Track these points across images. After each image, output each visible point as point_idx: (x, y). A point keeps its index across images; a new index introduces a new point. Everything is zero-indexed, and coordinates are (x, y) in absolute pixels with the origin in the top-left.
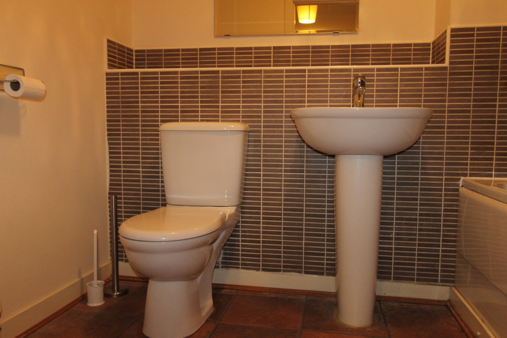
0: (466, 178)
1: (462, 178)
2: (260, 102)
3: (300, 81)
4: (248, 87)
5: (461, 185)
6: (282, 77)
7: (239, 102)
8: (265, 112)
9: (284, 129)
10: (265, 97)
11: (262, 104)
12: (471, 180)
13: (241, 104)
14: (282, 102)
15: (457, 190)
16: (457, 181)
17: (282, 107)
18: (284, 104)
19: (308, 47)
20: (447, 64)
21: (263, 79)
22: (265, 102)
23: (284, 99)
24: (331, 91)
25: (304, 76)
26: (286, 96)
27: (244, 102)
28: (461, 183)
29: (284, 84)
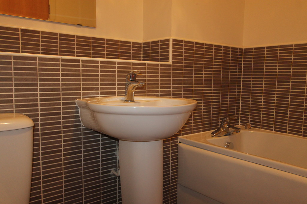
0: (181, 136)
1: (179, 137)
2: (36, 90)
3: (75, 71)
4: (21, 74)
5: (179, 142)
6: (58, 65)
7: (11, 90)
8: (41, 100)
9: (62, 116)
10: (41, 85)
11: (39, 93)
12: (183, 137)
13: (14, 93)
14: (58, 90)
15: (177, 145)
16: (177, 140)
17: (59, 95)
18: (61, 92)
19: (56, 34)
20: (170, 62)
21: (38, 67)
22: (41, 90)
23: (61, 87)
24: (102, 80)
25: (79, 66)
26: (63, 85)
27: (16, 90)
28: (179, 140)
29: (61, 73)
